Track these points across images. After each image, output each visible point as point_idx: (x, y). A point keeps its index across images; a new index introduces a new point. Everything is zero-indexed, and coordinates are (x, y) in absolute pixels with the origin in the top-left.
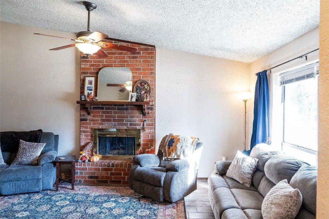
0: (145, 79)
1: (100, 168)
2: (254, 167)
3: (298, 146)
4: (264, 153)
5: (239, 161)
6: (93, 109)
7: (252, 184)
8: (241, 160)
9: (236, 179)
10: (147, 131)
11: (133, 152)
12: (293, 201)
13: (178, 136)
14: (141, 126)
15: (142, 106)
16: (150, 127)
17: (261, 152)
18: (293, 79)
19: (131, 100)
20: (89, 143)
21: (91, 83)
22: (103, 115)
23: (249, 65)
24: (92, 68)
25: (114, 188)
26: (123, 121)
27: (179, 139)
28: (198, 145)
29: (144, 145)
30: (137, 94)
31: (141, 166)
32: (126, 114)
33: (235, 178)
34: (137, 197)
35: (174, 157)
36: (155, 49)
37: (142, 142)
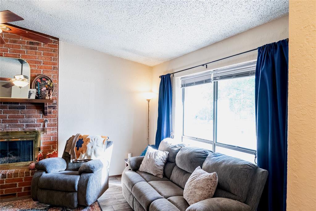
0: (46, 74)
2: (165, 159)
3: (197, 138)
4: (173, 146)
5: (151, 155)
7: (165, 175)
8: (154, 154)
9: (150, 173)
10: (49, 132)
11: (31, 157)
12: (212, 183)
13: (87, 136)
14: (41, 127)
15: (43, 104)
16: (52, 127)
17: (170, 145)
18: (193, 83)
19: (29, 97)
23: (151, 68)
25: (8, 203)
26: (16, 121)
27: (89, 139)
28: (109, 143)
29: (44, 148)
30: (37, 91)
31: (47, 172)
32: (21, 113)
33: (148, 172)
34: (42, 208)
35: (84, 158)
36: (59, 42)
37: (42, 145)
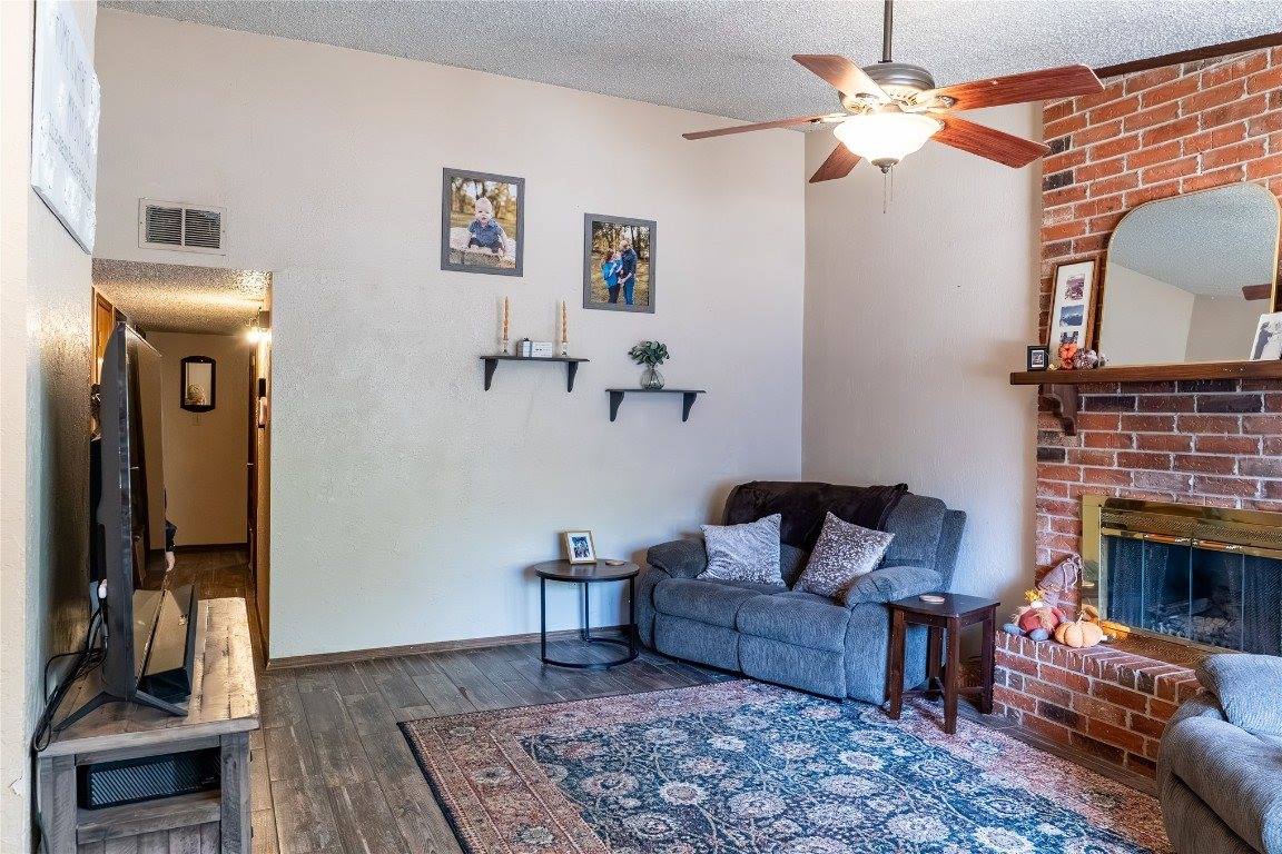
1: (1091, 679)
6: (1087, 409)
19: (1258, 355)
20: (1066, 557)
21: (1077, 289)
22: (1130, 438)
24: (1087, 220)
26: (1226, 466)
31: (1225, 716)
32: (1246, 432)
